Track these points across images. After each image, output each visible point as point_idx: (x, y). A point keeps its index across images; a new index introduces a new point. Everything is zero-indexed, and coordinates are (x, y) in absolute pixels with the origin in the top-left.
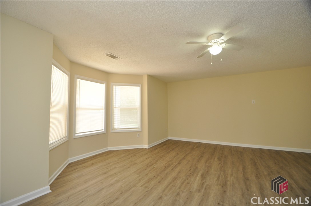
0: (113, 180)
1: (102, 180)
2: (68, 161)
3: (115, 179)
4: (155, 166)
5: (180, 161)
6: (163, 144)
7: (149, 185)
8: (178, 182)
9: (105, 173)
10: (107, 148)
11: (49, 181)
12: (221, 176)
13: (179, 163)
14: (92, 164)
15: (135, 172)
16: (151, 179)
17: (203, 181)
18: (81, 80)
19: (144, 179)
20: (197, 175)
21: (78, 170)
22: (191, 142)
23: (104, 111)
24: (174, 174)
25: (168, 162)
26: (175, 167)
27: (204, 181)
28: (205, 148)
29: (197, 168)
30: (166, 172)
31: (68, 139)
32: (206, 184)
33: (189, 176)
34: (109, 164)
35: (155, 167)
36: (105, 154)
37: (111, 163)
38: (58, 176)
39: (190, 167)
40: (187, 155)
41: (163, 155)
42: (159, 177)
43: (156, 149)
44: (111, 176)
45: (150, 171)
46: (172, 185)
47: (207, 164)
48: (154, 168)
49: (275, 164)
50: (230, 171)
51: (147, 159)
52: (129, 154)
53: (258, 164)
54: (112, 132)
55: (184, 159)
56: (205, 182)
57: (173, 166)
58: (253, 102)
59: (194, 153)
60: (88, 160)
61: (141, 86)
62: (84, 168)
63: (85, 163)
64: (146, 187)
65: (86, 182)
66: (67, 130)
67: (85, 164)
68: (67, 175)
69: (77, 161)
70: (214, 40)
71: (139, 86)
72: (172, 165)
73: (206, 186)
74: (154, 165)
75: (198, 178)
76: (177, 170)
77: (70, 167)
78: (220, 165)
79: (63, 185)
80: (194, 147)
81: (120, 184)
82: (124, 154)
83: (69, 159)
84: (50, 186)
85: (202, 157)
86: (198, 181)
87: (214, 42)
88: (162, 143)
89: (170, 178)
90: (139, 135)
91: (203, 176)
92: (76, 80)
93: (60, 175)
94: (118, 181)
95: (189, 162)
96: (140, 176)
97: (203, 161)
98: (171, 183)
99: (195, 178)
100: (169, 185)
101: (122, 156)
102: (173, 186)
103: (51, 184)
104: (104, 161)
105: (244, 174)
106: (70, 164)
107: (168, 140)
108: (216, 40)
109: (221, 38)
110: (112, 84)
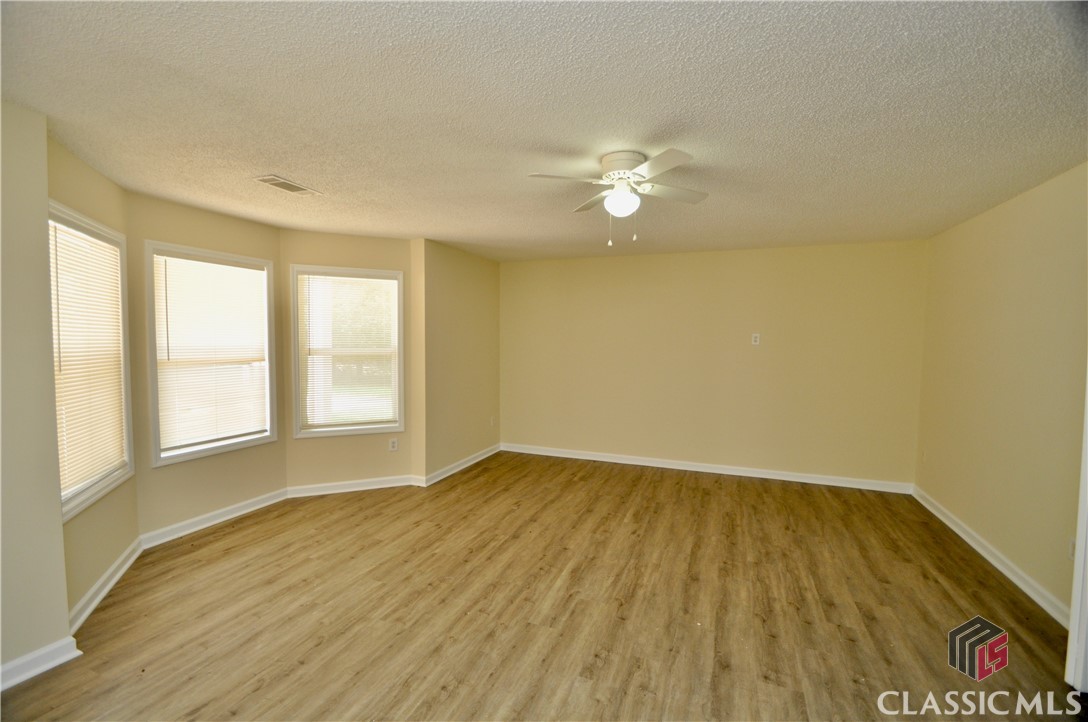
0: (296, 604)
1: (257, 605)
2: (139, 544)
3: (304, 599)
4: (437, 548)
5: (520, 527)
6: (480, 469)
7: (409, 614)
8: (500, 597)
9: (269, 582)
10: (284, 489)
11: (72, 622)
12: (626, 571)
13: (515, 537)
14: (227, 552)
15: (370, 572)
16: (418, 594)
17: (572, 591)
18: (170, 260)
19: (397, 594)
20: (561, 571)
21: (174, 573)
22: (571, 459)
23: (266, 364)
24: (490, 574)
25: (482, 533)
26: (501, 549)
27: (575, 589)
28: (607, 481)
29: (565, 549)
30: (468, 567)
31: (132, 473)
32: (577, 598)
33: (535, 577)
34: (284, 548)
35: (436, 551)
36: (276, 513)
37: (293, 543)
38: (105, 599)
39: (545, 548)
40: (545, 507)
41: (471, 510)
42: (444, 586)
43: (453, 488)
44: (289, 589)
45: (420, 565)
46: (478, 607)
47: (598, 536)
48: (433, 555)
49: (787, 528)
50: (655, 555)
51: (417, 524)
52: (361, 509)
53: (739, 529)
54: (299, 436)
55: (533, 520)
56: (578, 592)
57: (494, 547)
58: (756, 341)
59: (569, 498)
60: (211, 538)
61: (401, 277)
62: (196, 566)
63: (200, 547)
64: (398, 620)
65: (204, 615)
66: (125, 441)
67: (200, 551)
68: (135, 595)
69: (173, 540)
70: (616, 172)
71: (396, 279)
72: (493, 544)
73: (576, 605)
74: (437, 544)
75: (559, 583)
76: (505, 558)
77: (147, 564)
78: (633, 537)
79: (124, 628)
80: (576, 479)
81: (316, 615)
82: (341, 509)
83: (142, 537)
84: (75, 636)
85: (589, 511)
86: (558, 591)
87: (617, 176)
88: (478, 465)
89: (477, 586)
90: (396, 445)
91: (576, 576)
92: (153, 258)
93: (110, 595)
94: (313, 606)
95: (547, 529)
96: (384, 585)
97: (590, 523)
98: (476, 603)
99: (551, 581)
100: (470, 608)
101: (335, 516)
102: (480, 611)
103: (81, 629)
104: (270, 538)
105: (690, 564)
106: (146, 554)
107: (499, 454)
108: (622, 172)
109: (636, 170)
110: (293, 268)
